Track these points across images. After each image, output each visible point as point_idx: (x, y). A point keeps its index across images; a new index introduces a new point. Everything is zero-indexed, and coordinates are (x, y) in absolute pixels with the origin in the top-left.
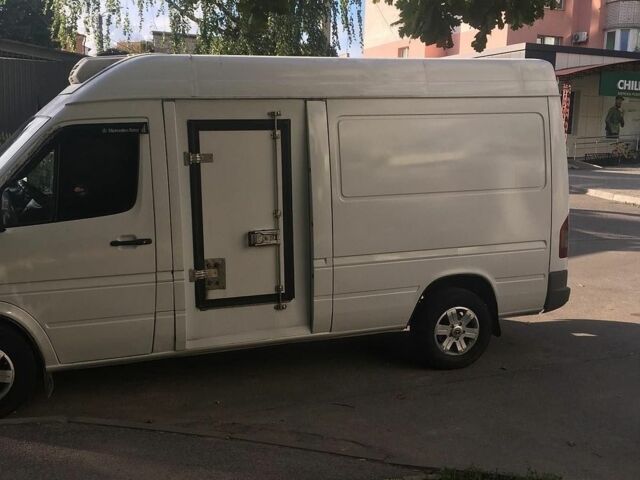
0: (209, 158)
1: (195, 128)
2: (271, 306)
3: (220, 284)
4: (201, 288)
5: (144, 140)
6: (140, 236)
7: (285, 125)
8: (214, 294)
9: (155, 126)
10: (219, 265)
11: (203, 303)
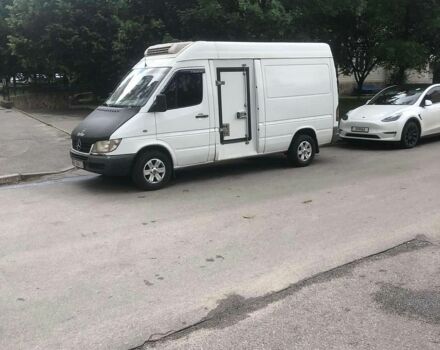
0: (223, 83)
1: (219, 70)
2: (243, 143)
3: (228, 134)
4: (222, 135)
5: (204, 75)
6: (205, 114)
7: (247, 70)
8: (226, 138)
9: (207, 71)
10: (227, 126)
11: (223, 142)
